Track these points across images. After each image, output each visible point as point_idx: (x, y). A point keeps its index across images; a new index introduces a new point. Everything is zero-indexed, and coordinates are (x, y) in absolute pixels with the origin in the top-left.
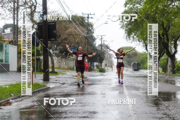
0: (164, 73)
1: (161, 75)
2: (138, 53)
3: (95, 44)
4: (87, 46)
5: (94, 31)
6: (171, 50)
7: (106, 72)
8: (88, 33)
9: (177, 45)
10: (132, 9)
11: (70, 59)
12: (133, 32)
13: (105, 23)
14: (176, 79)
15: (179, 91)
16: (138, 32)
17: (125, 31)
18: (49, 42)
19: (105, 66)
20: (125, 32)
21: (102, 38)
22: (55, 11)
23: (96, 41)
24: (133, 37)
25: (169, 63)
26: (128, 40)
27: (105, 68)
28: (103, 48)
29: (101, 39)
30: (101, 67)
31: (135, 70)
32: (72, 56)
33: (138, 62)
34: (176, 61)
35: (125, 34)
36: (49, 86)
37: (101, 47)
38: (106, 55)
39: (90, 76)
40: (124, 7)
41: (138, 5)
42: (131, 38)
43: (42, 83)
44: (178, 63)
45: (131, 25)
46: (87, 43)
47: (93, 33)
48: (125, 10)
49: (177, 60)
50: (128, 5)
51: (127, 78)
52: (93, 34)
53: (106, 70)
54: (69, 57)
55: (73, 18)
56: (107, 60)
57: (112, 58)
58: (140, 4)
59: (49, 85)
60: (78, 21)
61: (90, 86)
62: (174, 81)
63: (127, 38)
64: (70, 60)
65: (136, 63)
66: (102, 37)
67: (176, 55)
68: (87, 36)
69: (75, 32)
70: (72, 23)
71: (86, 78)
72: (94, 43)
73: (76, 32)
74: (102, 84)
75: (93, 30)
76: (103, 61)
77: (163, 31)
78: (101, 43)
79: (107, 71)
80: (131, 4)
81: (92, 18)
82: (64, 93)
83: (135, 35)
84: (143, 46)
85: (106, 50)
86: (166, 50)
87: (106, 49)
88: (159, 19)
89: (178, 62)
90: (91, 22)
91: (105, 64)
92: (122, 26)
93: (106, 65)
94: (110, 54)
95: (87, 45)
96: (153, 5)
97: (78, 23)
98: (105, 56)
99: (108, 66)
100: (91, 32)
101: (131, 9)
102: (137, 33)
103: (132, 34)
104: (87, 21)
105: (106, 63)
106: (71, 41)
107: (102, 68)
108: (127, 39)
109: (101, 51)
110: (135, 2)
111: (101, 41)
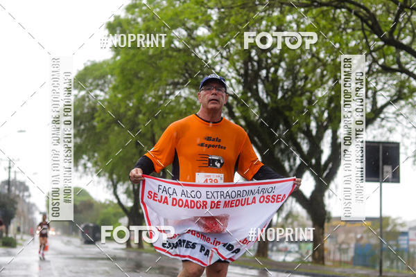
2: (96, 202)
7: (18, 246)
12: (86, 154)
16: (96, 155)
19: (15, 231)
21: (11, 166)
24: (85, 165)
27: (15, 237)
28: (13, 188)
29: (10, 168)
30: (7, 233)
31: (88, 242)
33: (94, 223)
37: (6, 187)
38: (19, 207)
41: (98, 92)
42: (80, 168)
45: (81, 137)
50: (75, 92)
51: (67, 261)
53: (20, 242)
56: (22, 219)
57: (33, 214)
58: (102, 90)
65: (91, 225)
66: (10, 164)
76: (12, 221)
78: (7, 178)
79: (21, 245)
80: (82, 88)
83: (89, 160)
84: (107, 187)
85: (21, 195)
87: (20, 192)
91: (16, 228)
93: (19, 230)
94: (29, 203)
96: (133, 94)
98: (15, 209)
99: (24, 233)
101: (83, 99)
102: (93, 156)
103: (83, 158)
105: (18, 224)
107: (10, 235)
109: (8, 198)
110: (91, 84)
111: (9, 172)
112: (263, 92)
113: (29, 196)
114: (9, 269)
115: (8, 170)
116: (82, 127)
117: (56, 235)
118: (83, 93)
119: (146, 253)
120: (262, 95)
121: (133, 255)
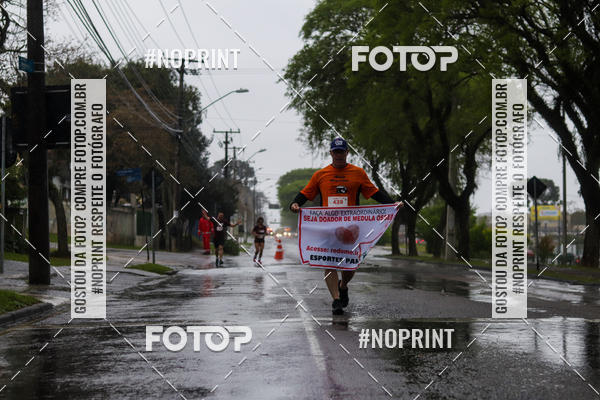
0: (431, 256)
1: (423, 264)
3: (205, 159)
4: (179, 166)
5: (203, 115)
6: (456, 181)
7: (240, 253)
8: (180, 124)
9: (477, 166)
10: (329, 44)
11: (121, 210)
12: (332, 122)
13: (238, 91)
14: (471, 277)
15: (479, 320)
16: (348, 123)
17: (306, 118)
18: (49, 151)
19: (237, 233)
20: (304, 121)
21: (229, 139)
22: (69, 47)
23: (208, 149)
24: (333, 136)
25: (450, 225)
26: (313, 148)
27: (237, 239)
28: (232, 172)
29: (227, 143)
32: (129, 201)
34: (470, 217)
35: (303, 128)
36: (50, 301)
38: (242, 198)
39: (189, 267)
40: (302, 36)
41: (348, 32)
42: (325, 141)
43: (24, 292)
44: (478, 224)
45: (325, 98)
46: (179, 155)
47: (199, 121)
48: (308, 46)
49: (476, 215)
50: (315, 33)
51: (310, 273)
52: (198, 127)
53: (242, 247)
54: (117, 201)
55: (132, 72)
56: (245, 213)
57: (260, 207)
58: (354, 30)
59: (50, 298)
60: (147, 83)
61: (186, 302)
62: (467, 285)
63: (313, 139)
64: (120, 212)
66: (227, 137)
67: (471, 197)
68: (180, 134)
69: (137, 117)
70: (128, 88)
71: (175, 273)
72: (203, 156)
73: (142, 120)
74: (229, 294)
75: (200, 113)
76: (231, 218)
77: (428, 119)
78: (223, 157)
80: (325, 29)
81: (194, 72)
82: (98, 327)
83: (337, 130)
86: (438, 183)
87: (242, 178)
88: (415, 78)
89: (477, 220)
90: (191, 87)
92: (295, 102)
93: (241, 230)
94: (254, 192)
95: (176, 164)
96: (398, 32)
97: (146, 87)
98: (237, 200)
99: (248, 234)
100: (193, 120)
101: (327, 42)
102: (345, 124)
103: (329, 128)
104: (178, 83)
106: (123, 149)
107: (229, 237)
108: (311, 143)
109: (226, 184)
110: (338, 21)
111: (226, 148)
112: (589, 26)
113: (255, 182)
114: (230, 285)
115: (224, 146)
116: (327, 83)
117: (294, 236)
118: (327, 34)
119: (421, 262)
120: (589, 29)
121: (400, 265)
